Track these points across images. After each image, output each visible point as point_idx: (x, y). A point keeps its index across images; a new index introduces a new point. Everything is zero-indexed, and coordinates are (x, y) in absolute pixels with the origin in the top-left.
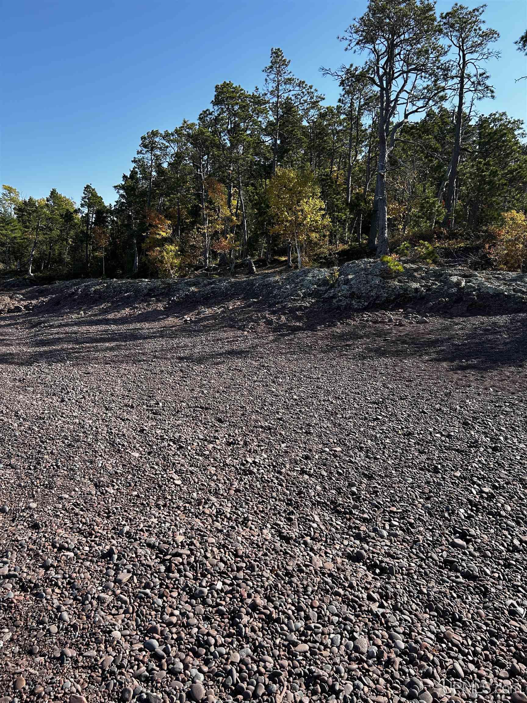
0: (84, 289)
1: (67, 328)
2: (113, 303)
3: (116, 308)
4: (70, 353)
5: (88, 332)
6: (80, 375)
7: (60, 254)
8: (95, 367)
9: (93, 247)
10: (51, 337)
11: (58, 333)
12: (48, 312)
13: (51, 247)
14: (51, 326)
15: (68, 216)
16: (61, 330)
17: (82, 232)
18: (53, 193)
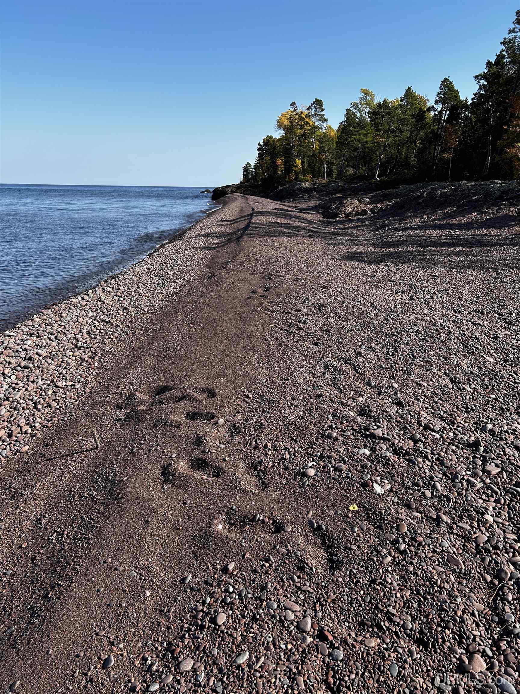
0: (429, 192)
1: (411, 232)
2: (458, 207)
3: (462, 212)
4: (415, 256)
5: (431, 236)
6: (427, 277)
7: (407, 157)
8: (441, 271)
9: (442, 147)
10: (396, 239)
11: (402, 236)
12: (392, 215)
13: (398, 150)
14: (395, 229)
15: (421, 115)
16: (406, 233)
17: (433, 132)
18: (409, 92)
